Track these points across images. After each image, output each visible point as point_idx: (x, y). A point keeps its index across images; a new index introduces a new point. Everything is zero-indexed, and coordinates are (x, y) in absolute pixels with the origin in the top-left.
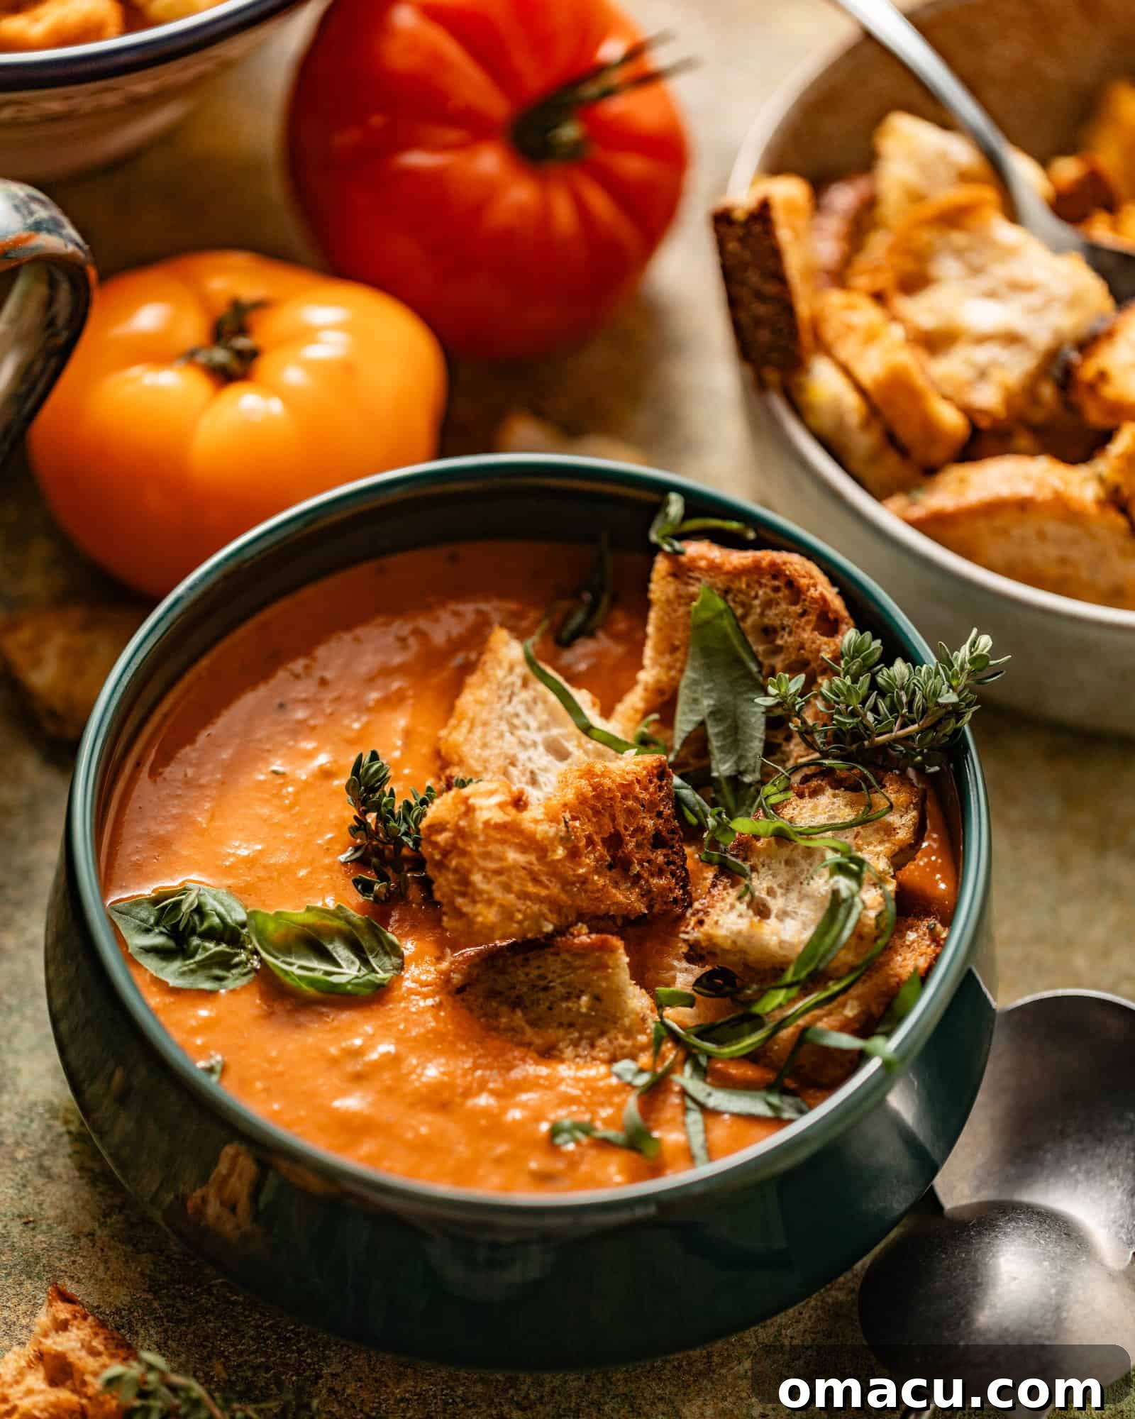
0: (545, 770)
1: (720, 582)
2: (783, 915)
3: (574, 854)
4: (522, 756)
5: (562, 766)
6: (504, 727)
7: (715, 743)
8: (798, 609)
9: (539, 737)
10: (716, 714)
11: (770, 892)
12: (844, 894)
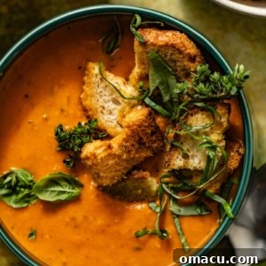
0: (114, 109)
1: (156, 48)
2: (193, 156)
3: (129, 152)
4: (106, 106)
5: (119, 108)
6: (98, 97)
7: (162, 92)
8: (181, 56)
9: (110, 98)
10: (161, 83)
11: (188, 150)
12: (212, 157)
